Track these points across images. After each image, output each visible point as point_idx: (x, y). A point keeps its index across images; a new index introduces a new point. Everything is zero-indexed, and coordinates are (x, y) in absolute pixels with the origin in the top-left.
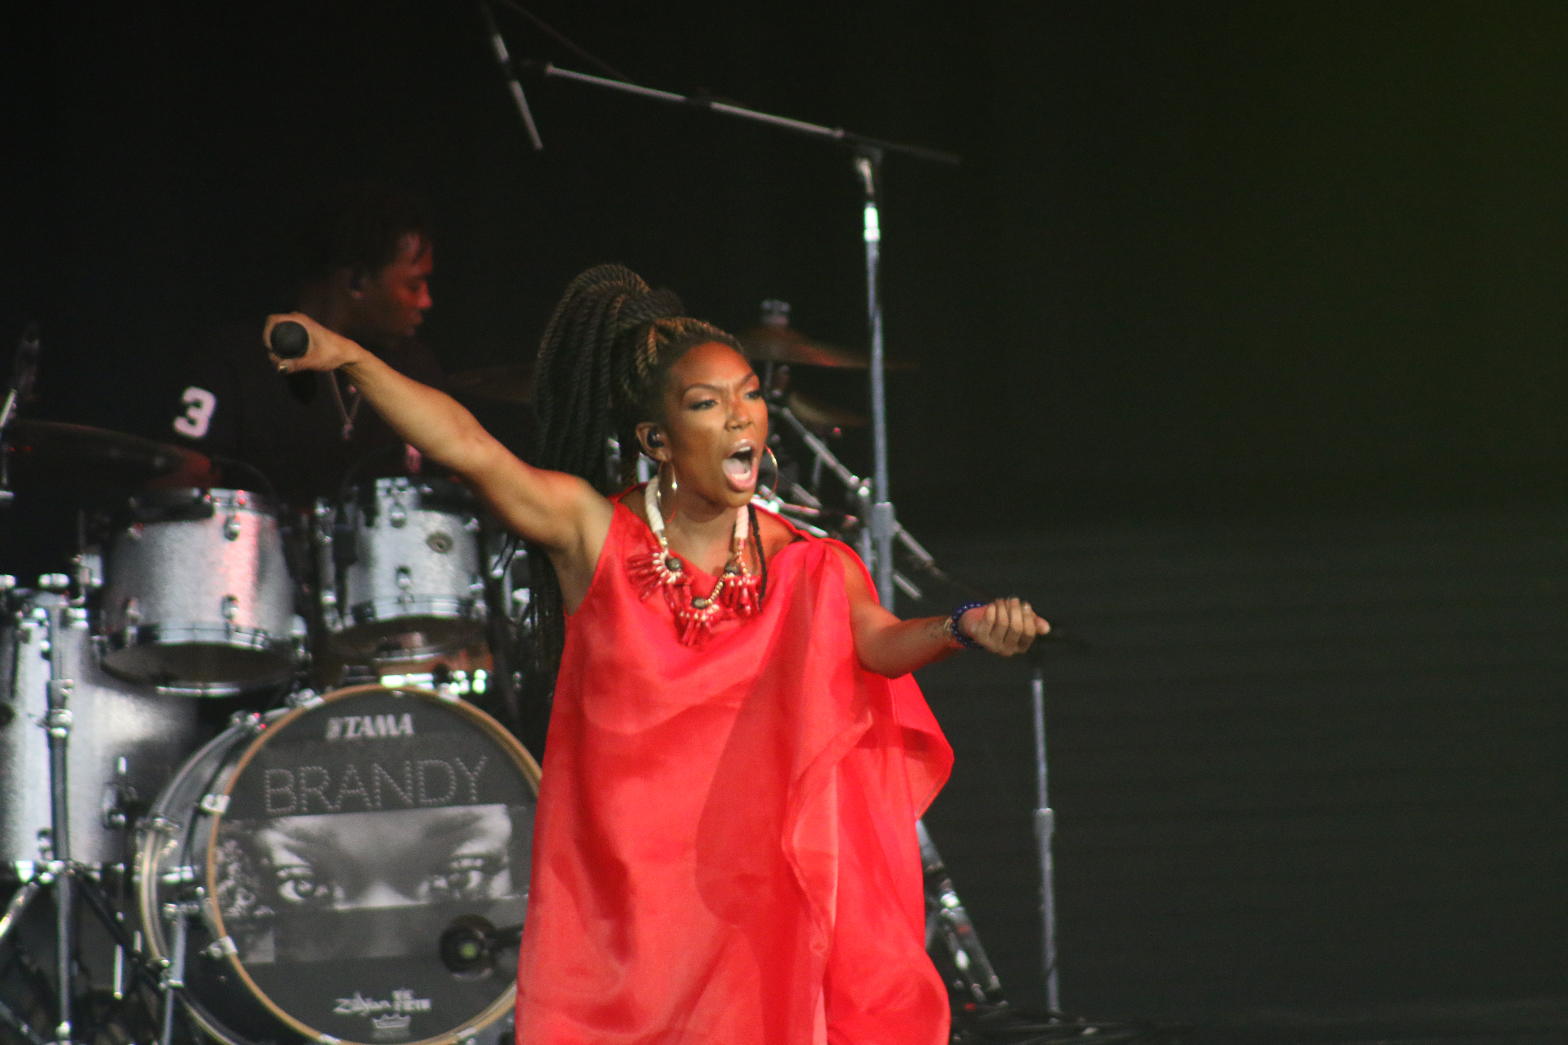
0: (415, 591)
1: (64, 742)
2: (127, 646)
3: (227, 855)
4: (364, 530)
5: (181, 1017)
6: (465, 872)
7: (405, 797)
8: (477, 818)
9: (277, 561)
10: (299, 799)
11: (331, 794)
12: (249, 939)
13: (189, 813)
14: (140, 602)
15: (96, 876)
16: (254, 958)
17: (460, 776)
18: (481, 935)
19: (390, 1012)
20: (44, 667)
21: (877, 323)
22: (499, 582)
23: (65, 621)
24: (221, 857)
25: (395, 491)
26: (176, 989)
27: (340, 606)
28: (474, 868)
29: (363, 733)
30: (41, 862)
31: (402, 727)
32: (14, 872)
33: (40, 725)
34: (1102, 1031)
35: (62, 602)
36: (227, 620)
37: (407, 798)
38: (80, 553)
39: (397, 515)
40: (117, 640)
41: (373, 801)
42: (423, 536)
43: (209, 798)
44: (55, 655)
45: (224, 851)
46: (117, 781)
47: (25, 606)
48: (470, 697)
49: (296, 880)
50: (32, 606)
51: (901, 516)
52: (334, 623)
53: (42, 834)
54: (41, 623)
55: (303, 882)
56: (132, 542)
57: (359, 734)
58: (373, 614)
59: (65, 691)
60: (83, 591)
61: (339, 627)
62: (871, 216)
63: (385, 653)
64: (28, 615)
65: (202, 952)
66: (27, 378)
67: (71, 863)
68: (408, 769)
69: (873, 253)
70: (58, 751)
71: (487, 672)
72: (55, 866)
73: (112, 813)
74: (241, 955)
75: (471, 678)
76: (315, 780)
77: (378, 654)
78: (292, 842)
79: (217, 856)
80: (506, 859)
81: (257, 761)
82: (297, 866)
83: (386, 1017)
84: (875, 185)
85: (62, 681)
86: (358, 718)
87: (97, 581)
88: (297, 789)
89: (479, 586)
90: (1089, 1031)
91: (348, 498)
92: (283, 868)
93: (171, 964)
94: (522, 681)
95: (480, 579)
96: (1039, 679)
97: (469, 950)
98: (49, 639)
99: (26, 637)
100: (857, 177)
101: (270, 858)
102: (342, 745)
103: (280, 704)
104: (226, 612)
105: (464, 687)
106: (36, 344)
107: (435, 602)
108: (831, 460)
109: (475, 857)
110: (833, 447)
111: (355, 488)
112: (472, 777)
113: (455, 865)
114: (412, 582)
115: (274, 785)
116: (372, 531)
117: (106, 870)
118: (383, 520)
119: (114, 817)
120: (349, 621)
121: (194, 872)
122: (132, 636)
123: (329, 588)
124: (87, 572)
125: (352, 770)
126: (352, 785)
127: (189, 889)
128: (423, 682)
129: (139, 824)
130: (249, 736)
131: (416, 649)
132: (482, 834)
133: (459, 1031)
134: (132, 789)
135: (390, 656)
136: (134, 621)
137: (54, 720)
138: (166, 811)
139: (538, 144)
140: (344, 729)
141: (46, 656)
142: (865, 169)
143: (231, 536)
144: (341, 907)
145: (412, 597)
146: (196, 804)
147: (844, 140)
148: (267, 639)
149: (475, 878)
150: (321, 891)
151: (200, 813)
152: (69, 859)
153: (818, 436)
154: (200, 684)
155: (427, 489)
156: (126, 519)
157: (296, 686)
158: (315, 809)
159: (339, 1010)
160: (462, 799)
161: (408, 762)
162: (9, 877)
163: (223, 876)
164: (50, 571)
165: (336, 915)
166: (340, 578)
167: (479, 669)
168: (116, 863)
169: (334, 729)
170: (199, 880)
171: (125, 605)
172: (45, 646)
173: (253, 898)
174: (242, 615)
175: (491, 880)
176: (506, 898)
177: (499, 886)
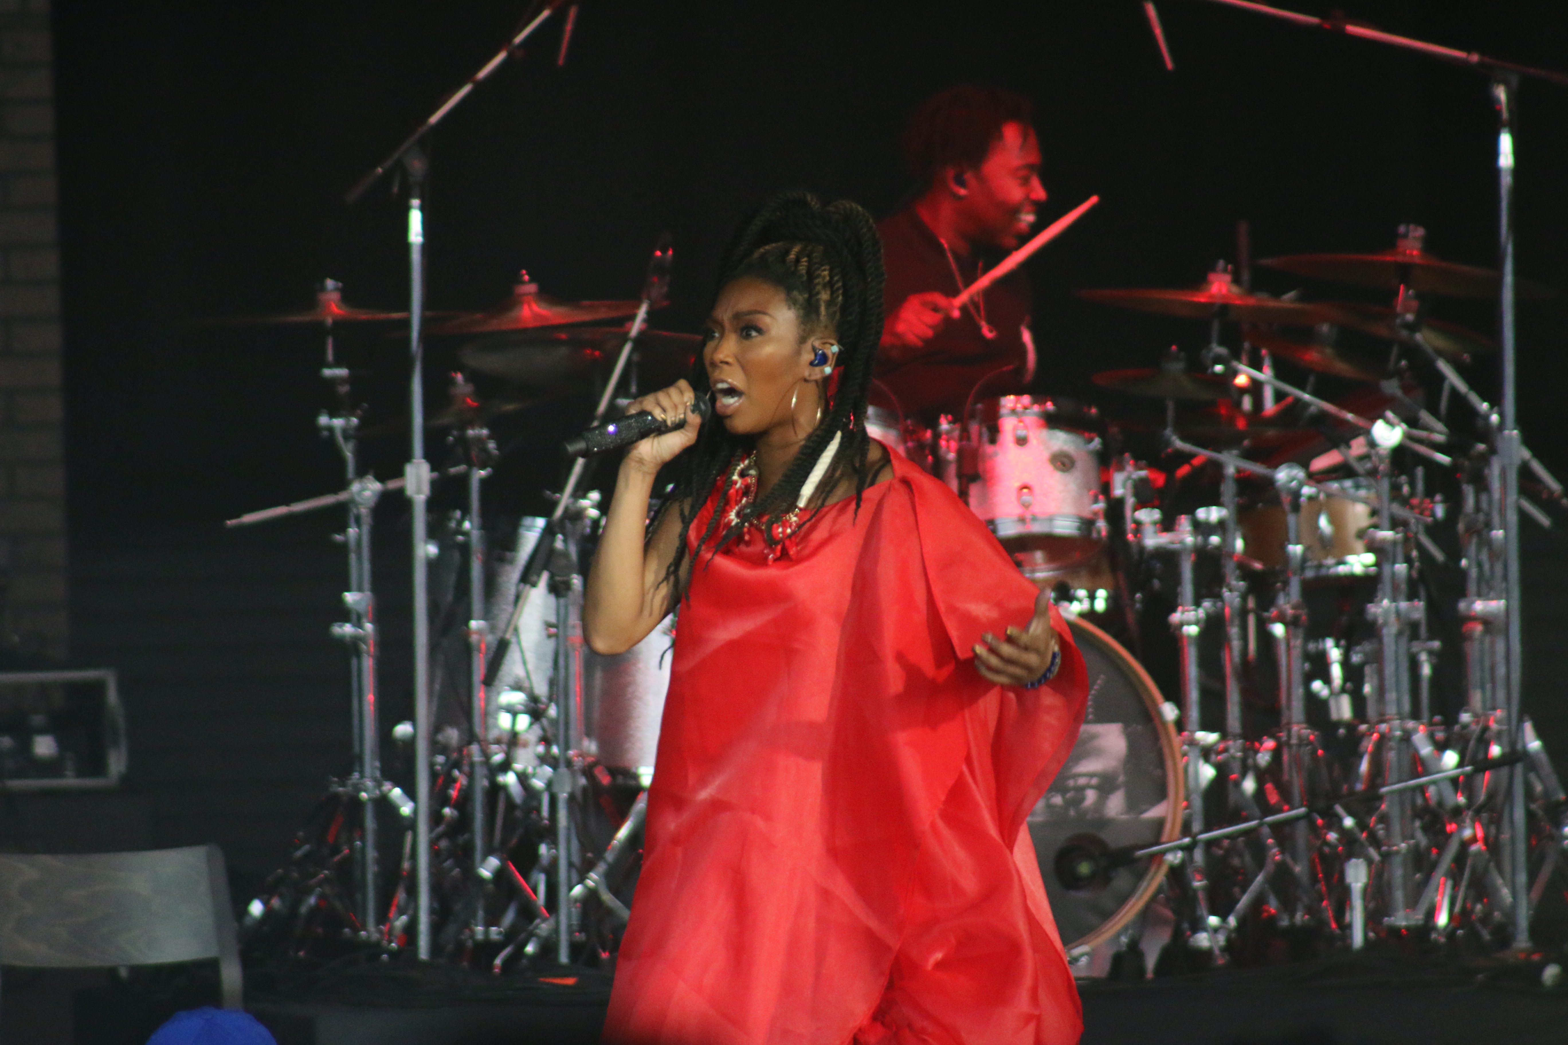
0: (1037, 509)
4: (989, 449)
6: (1081, 790)
8: (1094, 737)
18: (1096, 854)
21: (1510, 249)
22: (1121, 500)
25: (1019, 409)
28: (1092, 787)
32: (636, 777)
39: (1021, 433)
42: (1046, 455)
48: (1090, 615)
51: (1529, 444)
62: (1506, 142)
66: (659, 288)
69: (1506, 181)
71: (1108, 592)
75: (1092, 597)
80: (1121, 779)
84: (1510, 111)
89: (1101, 505)
91: (972, 416)
94: (1143, 601)
95: (1101, 497)
97: (1084, 868)
100: (1493, 101)
105: (1085, 606)
106: (670, 255)
107: (1055, 520)
108: (1462, 386)
109: (1091, 775)
110: (1462, 371)
111: (979, 406)
113: (1071, 783)
114: (1034, 499)
116: (996, 449)
118: (1007, 438)
131: (1037, 567)
132: (1097, 753)
133: (1073, 948)
139: (1170, 65)
142: (1501, 94)
145: (1034, 514)
147: (1481, 64)
149: (1091, 796)
153: (1450, 363)
155: (1051, 407)
162: (633, 783)
167: (1100, 588)
175: (1107, 798)
176: (1123, 817)
177: (1115, 805)
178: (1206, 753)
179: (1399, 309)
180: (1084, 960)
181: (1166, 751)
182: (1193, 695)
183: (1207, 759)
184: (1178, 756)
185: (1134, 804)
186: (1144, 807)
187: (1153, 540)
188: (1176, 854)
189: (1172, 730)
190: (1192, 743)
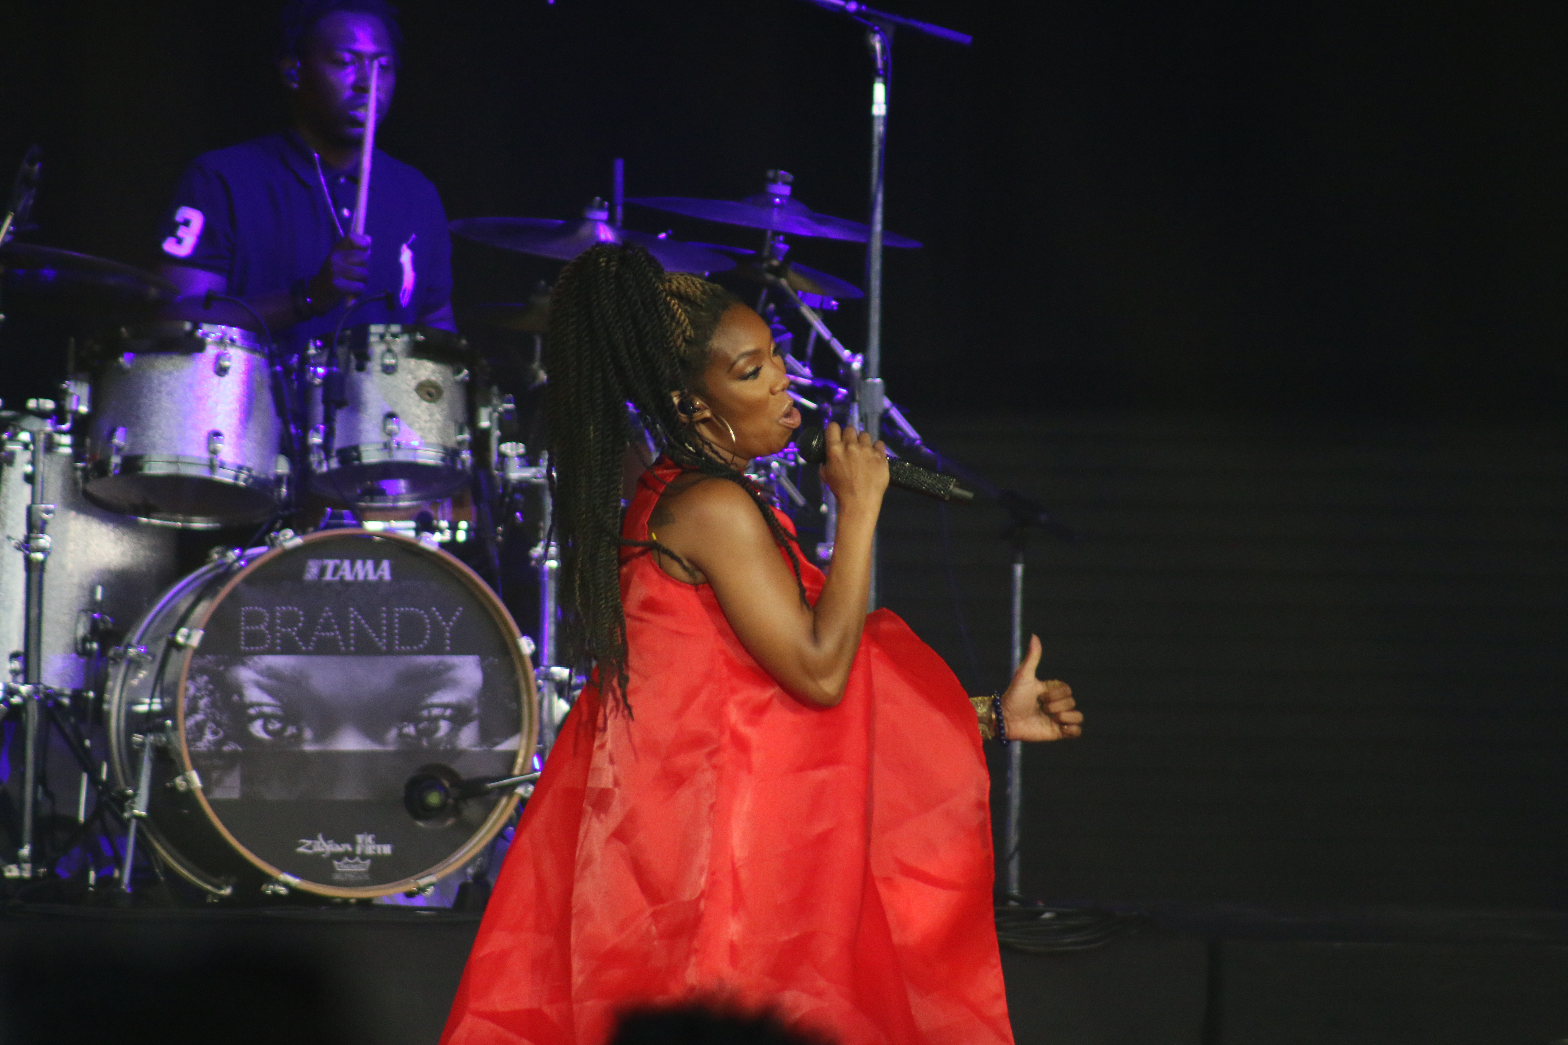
0: (401, 437)
1: (42, 564)
2: (111, 475)
3: (198, 689)
4: (355, 374)
5: (142, 845)
6: (436, 719)
7: (380, 644)
8: (450, 668)
9: (265, 399)
10: (274, 638)
11: (304, 635)
12: (215, 775)
13: (162, 644)
14: (126, 432)
15: (66, 701)
16: (219, 794)
17: (434, 623)
18: (446, 784)
19: (352, 855)
20: (26, 490)
21: (880, 197)
22: (486, 433)
23: (50, 446)
24: (192, 691)
25: (388, 338)
26: (139, 818)
27: (326, 447)
28: (443, 718)
29: (342, 577)
30: (12, 684)
31: (379, 573)
33: (18, 549)
34: (1060, 916)
35: (48, 427)
36: (212, 455)
37: (382, 644)
38: (69, 380)
39: (390, 361)
40: (101, 468)
41: (347, 645)
42: (414, 384)
43: (184, 631)
44: (39, 479)
45: (195, 685)
46: (92, 607)
47: (11, 429)
48: (451, 546)
49: (266, 718)
50: (18, 430)
51: (890, 392)
52: (320, 463)
53: (14, 656)
54: (26, 446)
55: (272, 720)
56: (121, 370)
57: (337, 578)
58: (359, 458)
59: (45, 516)
60: (69, 417)
61: (324, 468)
62: (879, 91)
63: (368, 498)
64: (13, 438)
65: (168, 784)
66: (25, 201)
67: (41, 687)
68: (384, 615)
69: (879, 129)
70: (35, 576)
71: (470, 523)
72: (24, 689)
73: (85, 640)
74: (206, 791)
75: (454, 528)
76: (290, 620)
77: (361, 498)
78: (264, 680)
79: (188, 689)
80: (476, 711)
81: (233, 596)
82: (268, 705)
83: (346, 859)
84: (885, 61)
85: (43, 506)
86: (337, 561)
87: (83, 409)
88: (271, 627)
89: (466, 436)
90: (1047, 915)
91: (341, 342)
92: (252, 705)
93: (135, 795)
94: (505, 535)
95: (466, 429)
96: (1021, 563)
97: (434, 799)
98: (33, 462)
99: (10, 459)
100: (868, 49)
101: (241, 696)
102: (319, 586)
103: (261, 543)
104: (212, 447)
105: (447, 536)
106: (36, 167)
107: (420, 449)
108: (825, 333)
109: (445, 706)
110: (828, 319)
111: (348, 332)
112: (448, 627)
113: (425, 713)
114: (399, 429)
115: (248, 622)
116: (363, 376)
117: (77, 696)
118: (374, 366)
119: (88, 646)
120: (334, 464)
121: (162, 703)
122: (116, 465)
123: (317, 430)
124: (74, 399)
125: (327, 612)
126: (327, 627)
127: (159, 720)
128: (405, 529)
129: (111, 652)
130: (227, 573)
131: (401, 496)
132: (453, 684)
133: (420, 878)
134: (107, 618)
135: (372, 501)
136: (118, 450)
137: (33, 544)
138: (139, 642)
140: (322, 571)
141: (29, 479)
142: (877, 43)
143: (221, 371)
144: (309, 748)
145: (398, 444)
146: (170, 637)
147: (857, 13)
148: (250, 476)
149: (444, 727)
150: (291, 730)
151: (173, 645)
152: (39, 683)
153: (814, 309)
154: (180, 517)
155: (420, 337)
156: (116, 348)
157: (278, 525)
158: (289, 648)
159: (301, 850)
160: (435, 649)
161: (384, 609)
163: (192, 710)
164: (37, 396)
165: (304, 755)
166: (329, 420)
167: (462, 520)
168: (87, 691)
169: (312, 570)
170: (169, 712)
171: (111, 434)
172: (29, 469)
173: (221, 734)
174: (227, 451)
175: (459, 730)
176: (474, 749)
177: (467, 737)
178: (562, 688)
179: (766, 253)
180: (430, 891)
181: (523, 684)
182: (550, 629)
183: (561, 695)
184: (534, 690)
185: (487, 736)
186: (497, 740)
187: (516, 473)
188: (527, 788)
189: (529, 664)
190: (548, 677)
